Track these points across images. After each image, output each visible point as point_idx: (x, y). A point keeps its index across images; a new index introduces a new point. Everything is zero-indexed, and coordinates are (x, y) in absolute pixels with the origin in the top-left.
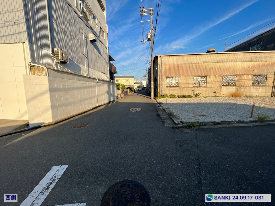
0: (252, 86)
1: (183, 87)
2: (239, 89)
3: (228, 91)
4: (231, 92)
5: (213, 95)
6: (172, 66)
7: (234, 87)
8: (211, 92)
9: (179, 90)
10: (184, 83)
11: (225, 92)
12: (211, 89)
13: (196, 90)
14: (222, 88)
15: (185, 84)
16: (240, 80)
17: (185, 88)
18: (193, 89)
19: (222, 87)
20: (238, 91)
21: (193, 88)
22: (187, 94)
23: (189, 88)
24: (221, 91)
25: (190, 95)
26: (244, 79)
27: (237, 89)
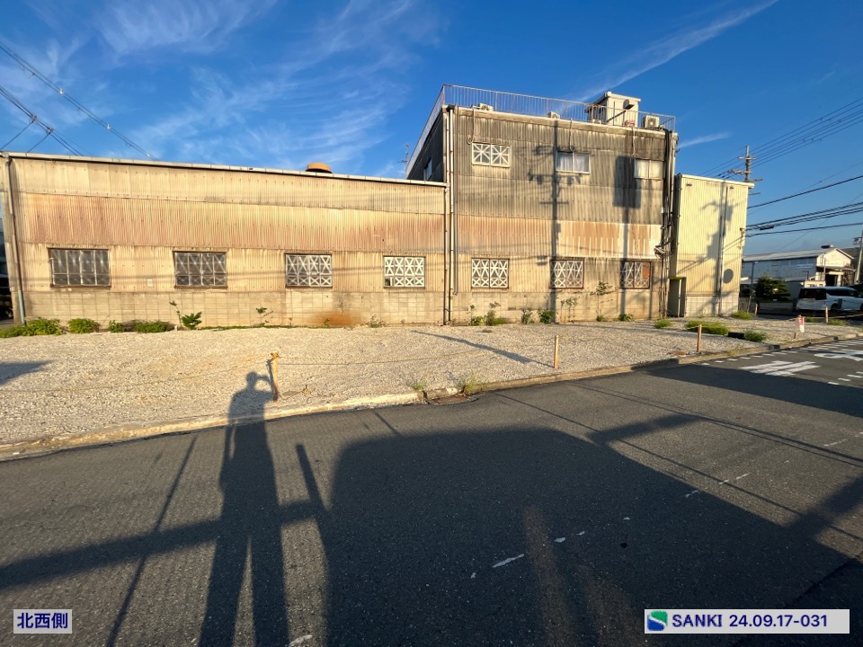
0: (384, 290)
1: (131, 288)
2: (345, 301)
3: (308, 306)
4: (320, 310)
5: (257, 319)
6: (70, 203)
7: (329, 294)
8: (248, 310)
9: (116, 302)
10: (135, 274)
11: (300, 310)
12: (247, 300)
13: (189, 301)
14: (288, 295)
15: (138, 277)
16: (344, 269)
17: (138, 293)
18: (176, 297)
19: (285, 293)
20: (341, 306)
21: (173, 293)
22: (153, 319)
23: (157, 293)
24: (283, 305)
25: (164, 319)
26: (357, 265)
27: (338, 298)
